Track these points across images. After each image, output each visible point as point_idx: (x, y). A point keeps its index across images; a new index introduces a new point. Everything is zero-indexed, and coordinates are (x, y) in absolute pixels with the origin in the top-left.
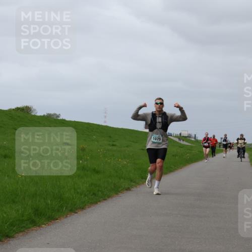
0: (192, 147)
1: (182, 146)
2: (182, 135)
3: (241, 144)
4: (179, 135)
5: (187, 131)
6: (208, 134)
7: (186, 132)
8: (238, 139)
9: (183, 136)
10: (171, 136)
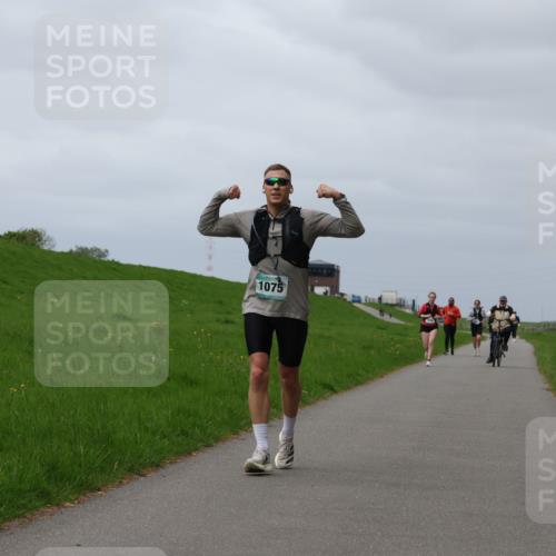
0: (405, 328)
1: (384, 327)
2: (384, 301)
3: (500, 321)
4: (377, 301)
5: (396, 292)
6: (435, 297)
7: (394, 294)
8: (494, 309)
9: (387, 304)
10: (359, 301)
